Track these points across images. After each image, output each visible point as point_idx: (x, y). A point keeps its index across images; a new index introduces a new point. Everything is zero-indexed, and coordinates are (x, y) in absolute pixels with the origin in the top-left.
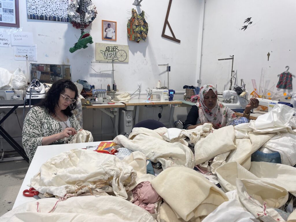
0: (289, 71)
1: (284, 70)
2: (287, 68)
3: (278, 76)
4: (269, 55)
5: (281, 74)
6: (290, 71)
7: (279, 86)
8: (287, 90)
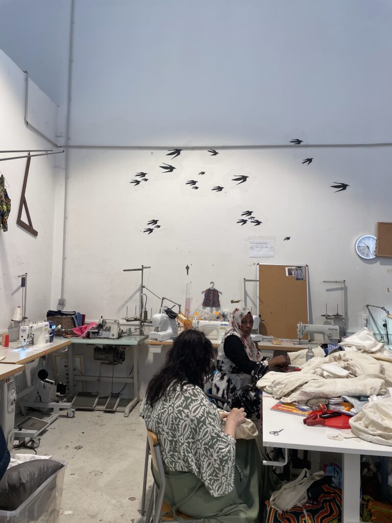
0: (214, 287)
1: (209, 286)
2: (212, 284)
3: (203, 292)
4: (188, 268)
5: (207, 290)
6: (216, 287)
7: (206, 304)
8: (214, 308)
